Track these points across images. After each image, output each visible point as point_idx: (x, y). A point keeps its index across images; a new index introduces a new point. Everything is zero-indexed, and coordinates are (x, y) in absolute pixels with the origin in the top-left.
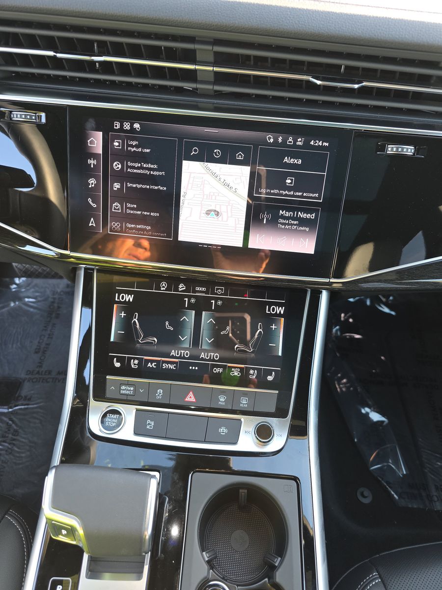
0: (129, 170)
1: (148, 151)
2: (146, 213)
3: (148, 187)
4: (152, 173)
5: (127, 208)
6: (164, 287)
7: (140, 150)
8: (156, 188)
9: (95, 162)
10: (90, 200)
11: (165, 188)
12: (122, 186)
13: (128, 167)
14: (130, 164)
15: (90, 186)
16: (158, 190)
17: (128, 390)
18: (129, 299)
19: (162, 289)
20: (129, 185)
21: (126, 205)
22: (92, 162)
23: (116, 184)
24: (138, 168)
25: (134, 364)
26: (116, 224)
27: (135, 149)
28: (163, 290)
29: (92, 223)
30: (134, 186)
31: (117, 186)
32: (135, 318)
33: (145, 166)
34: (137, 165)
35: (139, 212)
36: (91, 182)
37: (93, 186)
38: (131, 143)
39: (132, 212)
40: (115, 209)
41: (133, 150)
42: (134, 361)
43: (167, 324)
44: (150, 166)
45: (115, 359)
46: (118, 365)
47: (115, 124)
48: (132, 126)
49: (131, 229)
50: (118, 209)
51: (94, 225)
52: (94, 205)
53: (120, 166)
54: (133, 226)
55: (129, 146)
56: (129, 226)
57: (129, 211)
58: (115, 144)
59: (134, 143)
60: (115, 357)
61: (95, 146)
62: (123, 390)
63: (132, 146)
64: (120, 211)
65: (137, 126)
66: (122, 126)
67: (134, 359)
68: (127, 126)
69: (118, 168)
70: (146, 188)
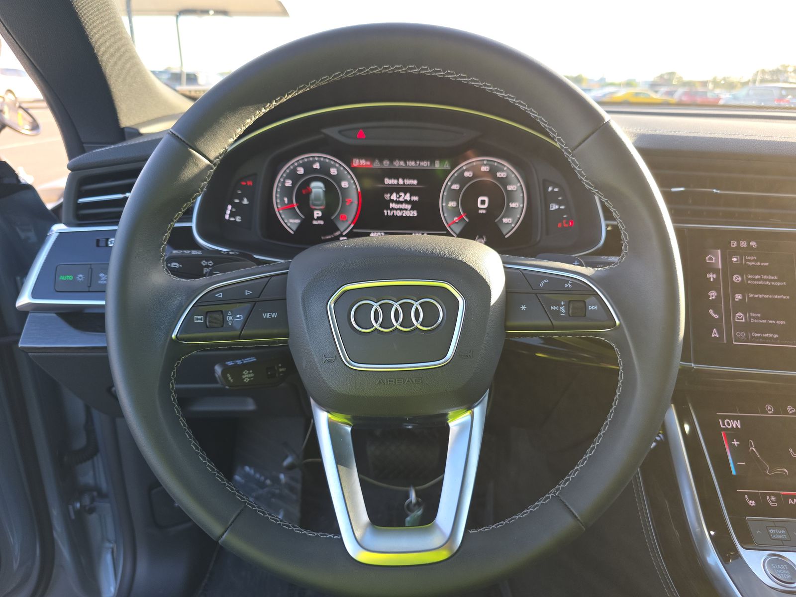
0: (749, 282)
1: (767, 264)
2: (771, 322)
3: (770, 297)
4: (773, 283)
5: (750, 317)
6: (770, 410)
7: (758, 264)
8: (779, 297)
9: (715, 276)
10: (711, 312)
11: (788, 297)
12: (744, 296)
13: (748, 280)
14: (749, 276)
15: (710, 298)
16: (781, 299)
17: (778, 534)
18: (737, 426)
19: (770, 412)
20: (751, 295)
21: (750, 315)
22: (712, 276)
23: (737, 295)
24: (758, 280)
25: (772, 501)
26: (741, 334)
27: (753, 263)
28: (771, 414)
29: (715, 333)
30: (756, 296)
31: (738, 297)
32: (752, 446)
33: (765, 277)
34: (757, 277)
35: (764, 321)
36: (711, 295)
37: (714, 298)
38: (749, 258)
39: (756, 321)
40: (738, 319)
41: (751, 264)
42: (770, 498)
43: (791, 451)
44: (770, 277)
45: (746, 496)
46: (752, 503)
47: (732, 243)
48: (748, 244)
49: (757, 337)
50: (742, 319)
51: (717, 336)
52: (716, 316)
53: (740, 279)
54: (759, 335)
55: (747, 261)
56: (755, 335)
57: (753, 321)
58: (733, 259)
59: (753, 258)
60: (746, 493)
61: (713, 262)
62: (773, 534)
63: (751, 261)
64: (744, 321)
65: (753, 244)
66: (739, 244)
67: (770, 495)
68: (744, 244)
69: (738, 280)
70: (769, 298)
